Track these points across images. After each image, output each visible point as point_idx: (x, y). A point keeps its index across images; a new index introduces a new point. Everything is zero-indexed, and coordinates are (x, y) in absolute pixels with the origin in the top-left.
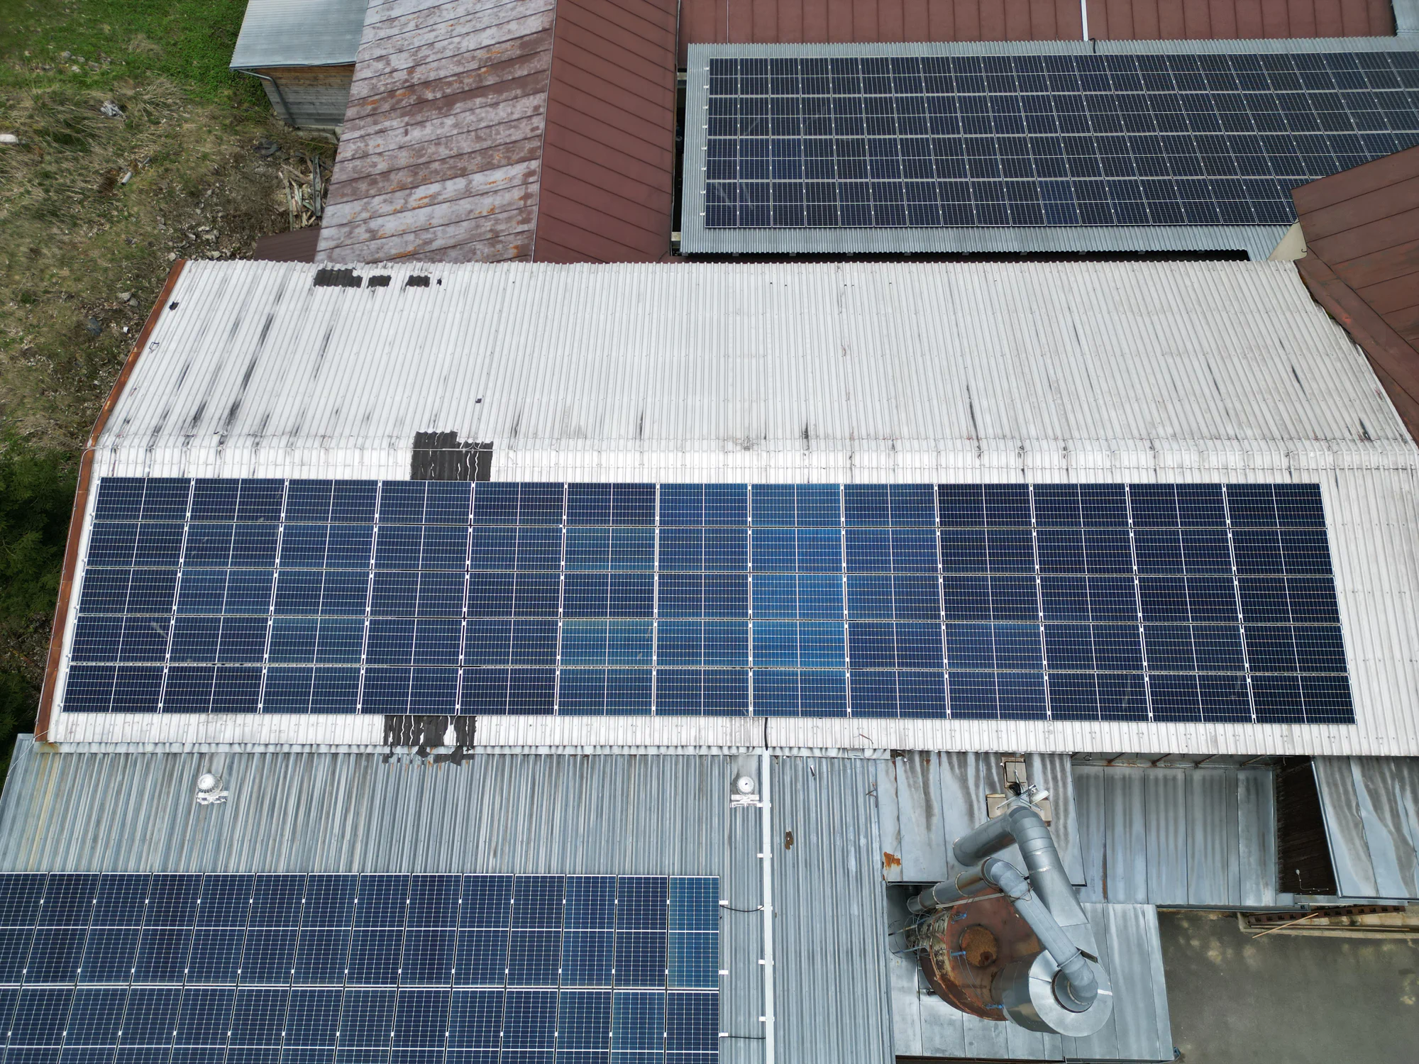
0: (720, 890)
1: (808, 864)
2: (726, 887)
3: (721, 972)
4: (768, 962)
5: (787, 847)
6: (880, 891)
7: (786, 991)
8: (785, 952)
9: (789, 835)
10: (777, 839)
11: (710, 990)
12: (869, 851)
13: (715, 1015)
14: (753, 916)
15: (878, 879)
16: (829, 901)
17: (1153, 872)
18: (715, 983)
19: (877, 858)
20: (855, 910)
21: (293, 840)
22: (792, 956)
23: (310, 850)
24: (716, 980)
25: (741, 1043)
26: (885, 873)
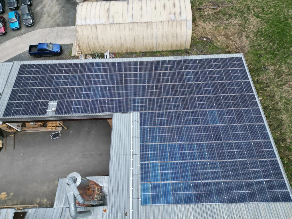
0: (141, 202)
1: (122, 209)
2: (140, 203)
3: (140, 186)
4: (131, 188)
5: (127, 213)
6: (108, 204)
7: (128, 183)
8: (128, 191)
9: (126, 215)
10: (129, 214)
11: (143, 183)
12: (109, 212)
13: (141, 178)
14: (134, 197)
15: (108, 207)
16: (119, 201)
17: (51, 215)
18: (141, 184)
19: (108, 211)
20: (113, 200)
21: (233, 211)
22: (127, 190)
23: (228, 209)
24: (141, 185)
25: (136, 174)
26: (107, 208)
